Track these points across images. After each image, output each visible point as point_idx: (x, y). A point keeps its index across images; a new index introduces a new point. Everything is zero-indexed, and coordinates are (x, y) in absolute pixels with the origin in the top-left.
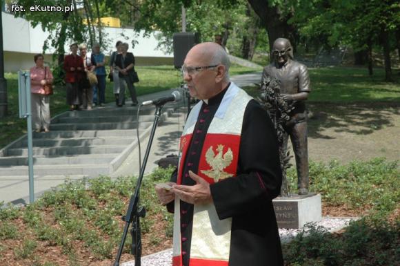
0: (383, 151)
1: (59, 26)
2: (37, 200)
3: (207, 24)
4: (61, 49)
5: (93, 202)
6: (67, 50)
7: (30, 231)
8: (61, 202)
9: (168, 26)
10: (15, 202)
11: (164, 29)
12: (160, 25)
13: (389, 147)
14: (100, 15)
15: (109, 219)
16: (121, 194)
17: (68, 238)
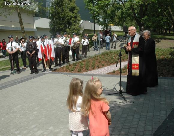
0: (159, 46)
1: (104, 26)
2: (101, 54)
3: (128, 25)
4: (104, 29)
5: (110, 54)
6: (105, 30)
7: (100, 59)
8: (105, 54)
9: (122, 25)
10: (98, 54)
11: (121, 26)
12: (120, 25)
13: (160, 46)
14: (110, 24)
15: (113, 57)
16: (114, 53)
17: (106, 60)
